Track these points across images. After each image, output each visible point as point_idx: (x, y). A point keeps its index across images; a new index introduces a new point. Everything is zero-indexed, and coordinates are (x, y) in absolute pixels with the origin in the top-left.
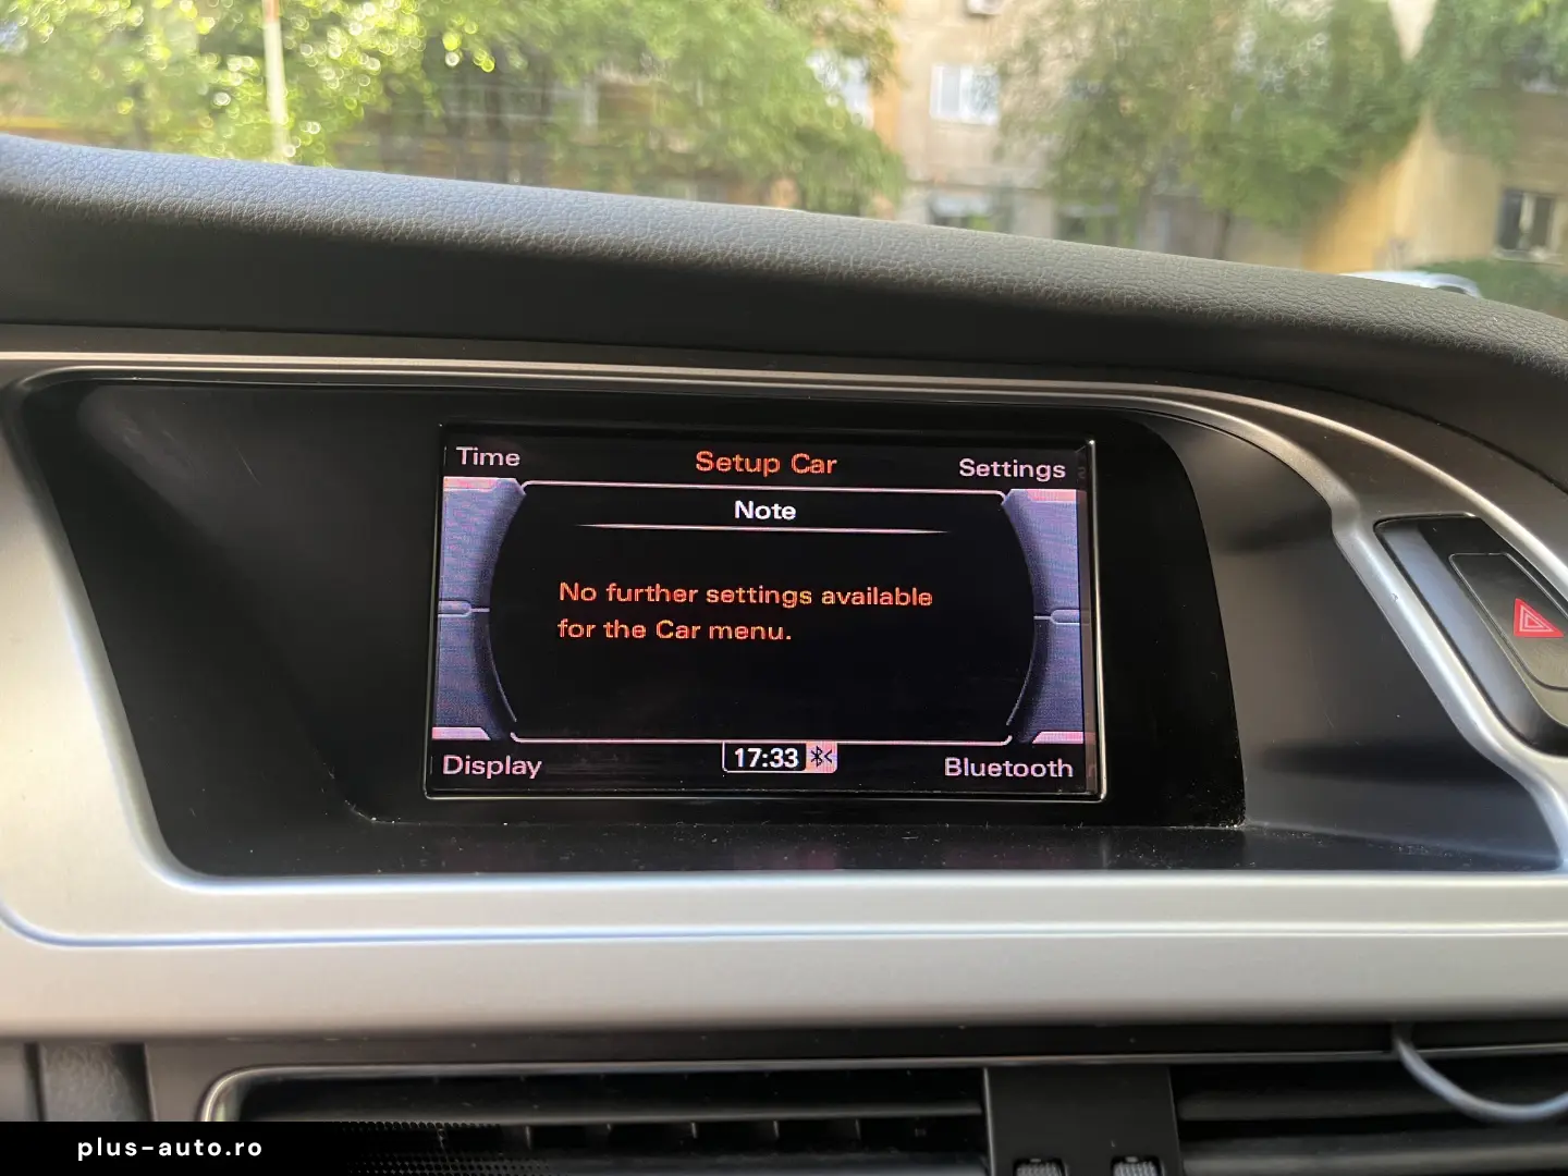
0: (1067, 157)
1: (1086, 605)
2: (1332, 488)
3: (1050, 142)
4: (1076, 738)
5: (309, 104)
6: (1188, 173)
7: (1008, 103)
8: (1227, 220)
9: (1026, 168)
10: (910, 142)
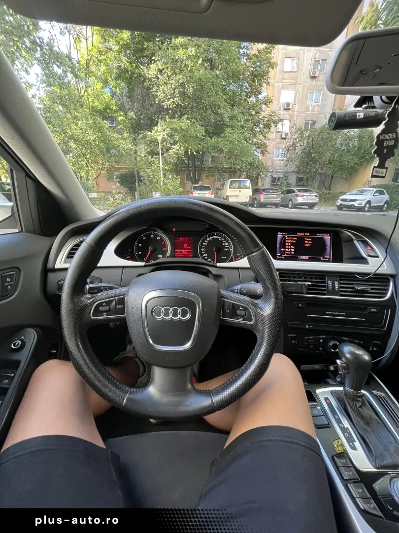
0: (300, 166)
1: (330, 246)
2: (354, 237)
3: (297, 163)
4: (329, 257)
5: (166, 162)
6: (325, 168)
7: (289, 156)
8: (332, 177)
9: (292, 168)
10: (269, 163)
